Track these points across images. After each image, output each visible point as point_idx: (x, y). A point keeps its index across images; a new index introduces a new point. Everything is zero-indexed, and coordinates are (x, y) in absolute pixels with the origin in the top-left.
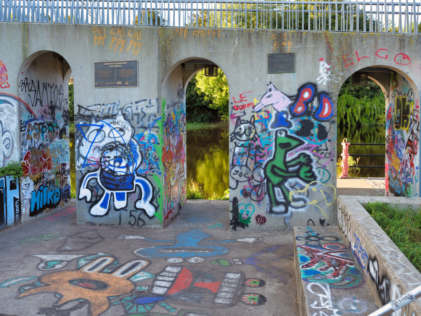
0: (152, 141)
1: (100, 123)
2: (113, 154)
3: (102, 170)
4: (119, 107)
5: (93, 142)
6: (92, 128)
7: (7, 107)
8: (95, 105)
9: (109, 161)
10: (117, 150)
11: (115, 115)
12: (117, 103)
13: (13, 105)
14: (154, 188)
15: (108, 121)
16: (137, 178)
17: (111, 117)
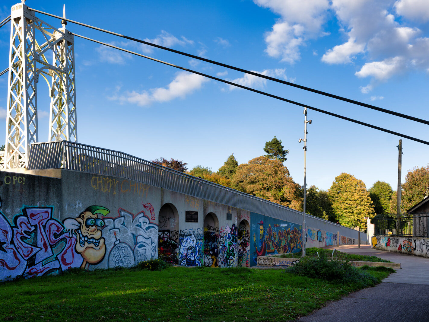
0: (201, 245)
1: (187, 238)
2: (190, 251)
3: (187, 259)
4: (193, 231)
5: (184, 247)
6: (185, 240)
7: (154, 230)
8: (186, 230)
9: (189, 255)
10: (192, 249)
12: (192, 229)
13: (156, 229)
14: (201, 264)
15: (189, 237)
16: (197, 261)
17: (190, 235)
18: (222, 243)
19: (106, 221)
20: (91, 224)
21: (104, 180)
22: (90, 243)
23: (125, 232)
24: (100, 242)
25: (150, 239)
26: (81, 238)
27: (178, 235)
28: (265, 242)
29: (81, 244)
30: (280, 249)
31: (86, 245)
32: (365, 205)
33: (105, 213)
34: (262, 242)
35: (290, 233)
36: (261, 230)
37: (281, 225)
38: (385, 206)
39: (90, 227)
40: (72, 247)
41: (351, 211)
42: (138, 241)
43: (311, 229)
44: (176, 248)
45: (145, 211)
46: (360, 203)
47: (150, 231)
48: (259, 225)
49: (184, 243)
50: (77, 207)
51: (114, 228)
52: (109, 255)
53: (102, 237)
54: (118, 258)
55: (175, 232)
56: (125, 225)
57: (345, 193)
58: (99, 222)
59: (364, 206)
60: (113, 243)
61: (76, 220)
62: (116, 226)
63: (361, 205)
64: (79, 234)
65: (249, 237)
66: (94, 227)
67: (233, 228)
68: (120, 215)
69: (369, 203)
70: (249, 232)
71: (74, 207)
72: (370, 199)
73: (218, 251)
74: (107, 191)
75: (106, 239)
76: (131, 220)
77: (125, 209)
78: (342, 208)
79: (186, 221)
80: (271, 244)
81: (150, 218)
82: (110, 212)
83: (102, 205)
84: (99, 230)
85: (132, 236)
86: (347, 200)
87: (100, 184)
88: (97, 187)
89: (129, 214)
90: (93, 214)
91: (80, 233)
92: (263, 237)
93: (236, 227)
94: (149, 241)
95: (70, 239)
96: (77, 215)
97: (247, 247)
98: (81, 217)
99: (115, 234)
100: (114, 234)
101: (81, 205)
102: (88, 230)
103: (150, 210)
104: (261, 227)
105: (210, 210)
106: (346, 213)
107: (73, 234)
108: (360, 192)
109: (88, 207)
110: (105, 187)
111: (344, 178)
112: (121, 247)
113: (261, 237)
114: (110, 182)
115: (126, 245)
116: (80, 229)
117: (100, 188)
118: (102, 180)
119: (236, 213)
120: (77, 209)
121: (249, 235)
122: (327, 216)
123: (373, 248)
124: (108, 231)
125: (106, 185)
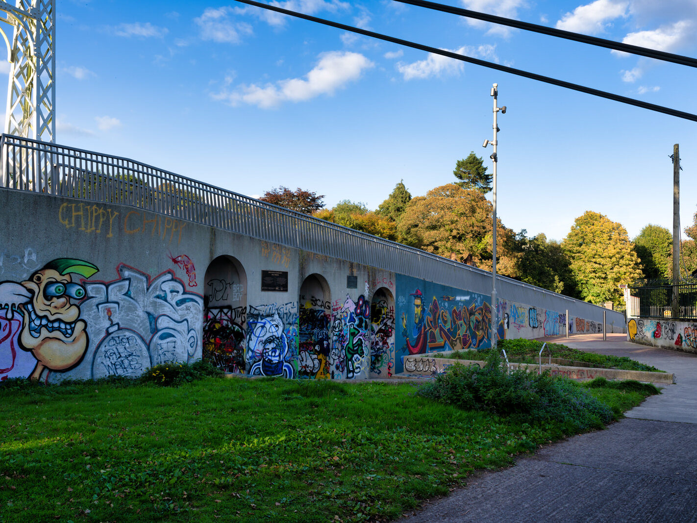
0: (294, 334)
1: (263, 321)
2: (271, 346)
3: (264, 360)
4: (276, 308)
5: (258, 337)
6: (259, 325)
7: (194, 305)
8: (261, 306)
9: (268, 352)
10: (274, 342)
11: (273, 314)
12: (275, 304)
13: (199, 304)
14: (294, 370)
15: (269, 319)
16: (285, 364)
17: (271, 315)
18: (337, 330)
19: (89, 288)
20: (57, 293)
21: (87, 210)
22: (53, 329)
23: (131, 309)
24: (74, 327)
25: (185, 322)
26: (33, 321)
27: (246, 315)
28: (425, 328)
29: (33, 332)
30: (456, 341)
31: (45, 333)
32: (627, 266)
33: (87, 272)
34: (420, 329)
35: (476, 311)
36: (418, 306)
37: (458, 298)
38: (662, 268)
39: (55, 299)
40: (12, 339)
41: (603, 276)
42: (160, 326)
43: (517, 304)
44: (241, 340)
45: (174, 270)
46: (618, 262)
47: (185, 307)
48: (413, 298)
49: (258, 331)
50: (26, 261)
51: (107, 302)
52: (96, 352)
53: (79, 318)
54: (115, 358)
55: (240, 309)
56: (132, 296)
57: (592, 246)
58: (73, 291)
59: (625, 266)
60: (105, 330)
61: (22, 285)
62: (112, 298)
63: (620, 265)
64: (30, 313)
65: (394, 319)
66: (63, 300)
67: (361, 303)
68: (120, 277)
69: (634, 262)
70: (393, 310)
71: (19, 260)
72: (635, 254)
73: (329, 344)
74: (93, 231)
75: (89, 323)
76: (145, 287)
77: (132, 265)
78: (587, 271)
79: (263, 290)
80: (437, 332)
81: (186, 283)
82: (98, 271)
83: (82, 257)
84: (75, 305)
85: (146, 316)
86: (596, 256)
87: (78, 217)
88: (72, 224)
89: (141, 275)
90: (61, 274)
91: (31, 309)
92: (421, 320)
93: (367, 301)
94: (183, 327)
95: (8, 322)
96: (26, 276)
97: (390, 338)
98: (35, 280)
99: (109, 313)
100: (106, 313)
101: (34, 257)
102: (50, 305)
103: (187, 269)
104: (418, 302)
105: (314, 269)
106: (594, 279)
107: (15, 313)
108: (619, 244)
109: (50, 261)
110: (89, 224)
111: (590, 219)
112: (120, 338)
113: (417, 320)
114: (99, 214)
115: (132, 335)
116: (31, 302)
117: (78, 225)
118: (83, 210)
119: (366, 277)
120: (25, 264)
121: (394, 315)
122: (562, 284)
123: (630, 341)
124: (95, 307)
125: (91, 220)
